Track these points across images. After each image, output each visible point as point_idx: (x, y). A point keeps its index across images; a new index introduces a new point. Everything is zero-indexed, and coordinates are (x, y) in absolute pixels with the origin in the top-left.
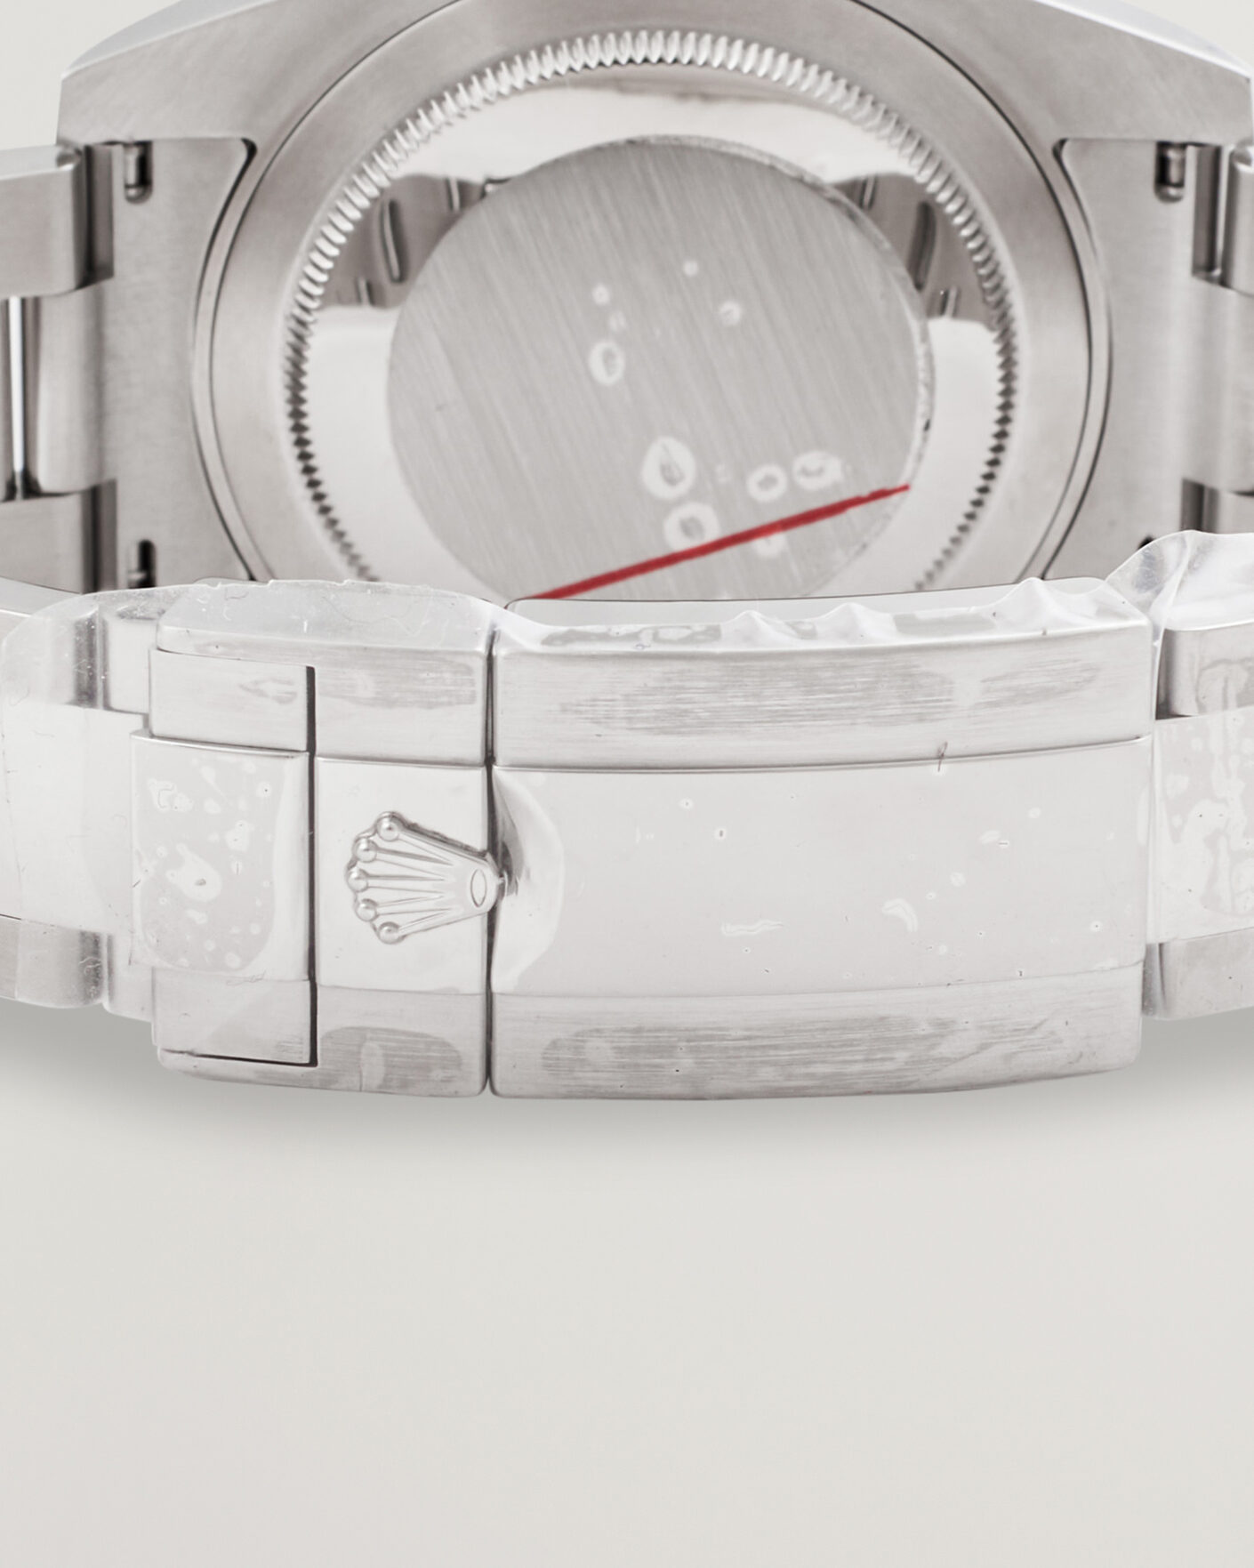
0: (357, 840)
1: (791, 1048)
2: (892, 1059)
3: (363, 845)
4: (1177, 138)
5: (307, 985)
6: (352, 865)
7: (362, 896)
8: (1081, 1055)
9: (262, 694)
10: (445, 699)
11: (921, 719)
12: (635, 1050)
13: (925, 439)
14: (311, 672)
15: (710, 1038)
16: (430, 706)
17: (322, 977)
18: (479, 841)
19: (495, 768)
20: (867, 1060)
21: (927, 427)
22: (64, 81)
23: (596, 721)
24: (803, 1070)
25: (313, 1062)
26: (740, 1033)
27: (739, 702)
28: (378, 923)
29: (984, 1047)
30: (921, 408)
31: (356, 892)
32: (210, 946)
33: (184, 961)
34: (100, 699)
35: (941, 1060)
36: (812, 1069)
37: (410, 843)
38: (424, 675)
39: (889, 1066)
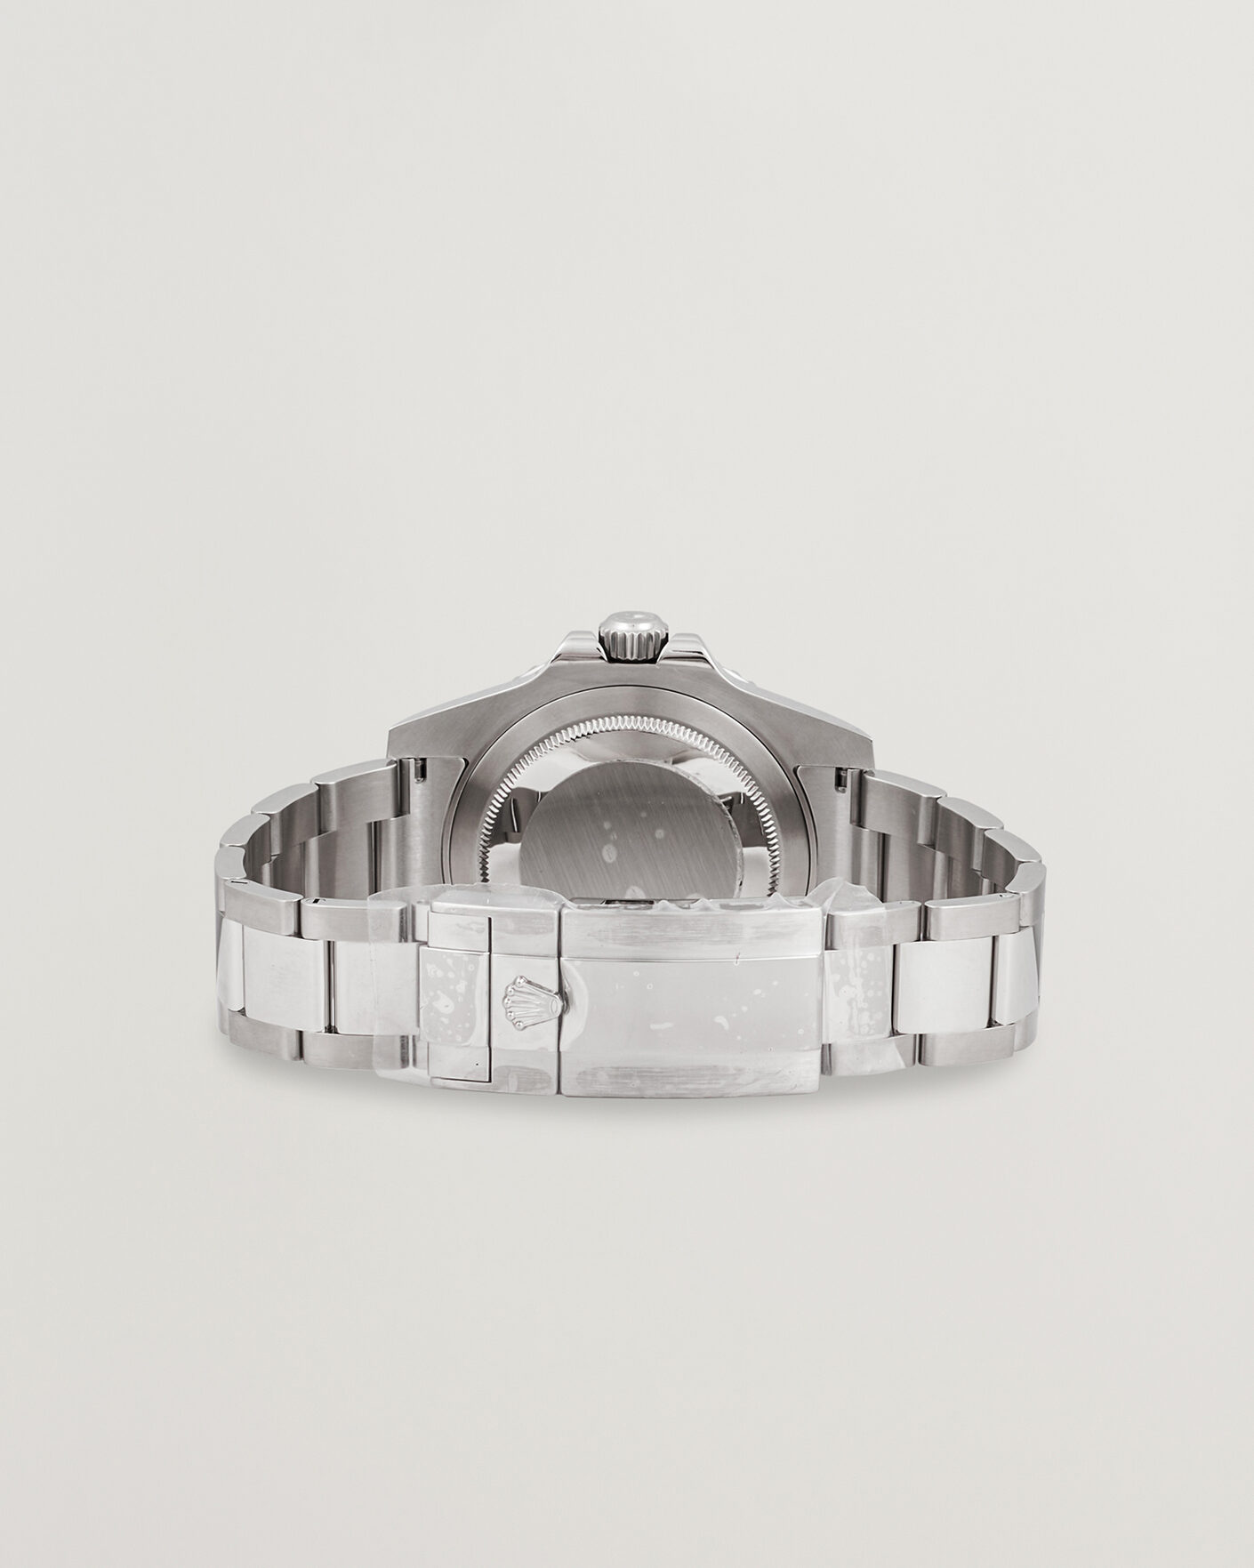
0: (507, 987)
1: (679, 1077)
2: (719, 1083)
3: (510, 989)
4: (844, 766)
5: (488, 1049)
6: (505, 997)
7: (508, 1010)
8: (796, 1086)
9: (472, 929)
10: (541, 930)
11: (729, 942)
12: (616, 1076)
13: (740, 890)
14: (490, 919)
15: (646, 1072)
16: (537, 933)
17: (493, 1046)
18: (556, 989)
19: (561, 959)
20: (709, 1083)
21: (741, 884)
22: (390, 731)
23: (600, 940)
24: (683, 1086)
25: (490, 1081)
26: (657, 1070)
27: (657, 933)
28: (515, 1021)
29: (756, 1080)
30: (738, 876)
31: (506, 1009)
32: (450, 1032)
33: (439, 1039)
34: (410, 937)
35: (739, 1085)
36: (688, 1086)
37: (529, 988)
38: (533, 921)
39: (717, 1086)
